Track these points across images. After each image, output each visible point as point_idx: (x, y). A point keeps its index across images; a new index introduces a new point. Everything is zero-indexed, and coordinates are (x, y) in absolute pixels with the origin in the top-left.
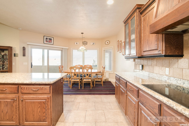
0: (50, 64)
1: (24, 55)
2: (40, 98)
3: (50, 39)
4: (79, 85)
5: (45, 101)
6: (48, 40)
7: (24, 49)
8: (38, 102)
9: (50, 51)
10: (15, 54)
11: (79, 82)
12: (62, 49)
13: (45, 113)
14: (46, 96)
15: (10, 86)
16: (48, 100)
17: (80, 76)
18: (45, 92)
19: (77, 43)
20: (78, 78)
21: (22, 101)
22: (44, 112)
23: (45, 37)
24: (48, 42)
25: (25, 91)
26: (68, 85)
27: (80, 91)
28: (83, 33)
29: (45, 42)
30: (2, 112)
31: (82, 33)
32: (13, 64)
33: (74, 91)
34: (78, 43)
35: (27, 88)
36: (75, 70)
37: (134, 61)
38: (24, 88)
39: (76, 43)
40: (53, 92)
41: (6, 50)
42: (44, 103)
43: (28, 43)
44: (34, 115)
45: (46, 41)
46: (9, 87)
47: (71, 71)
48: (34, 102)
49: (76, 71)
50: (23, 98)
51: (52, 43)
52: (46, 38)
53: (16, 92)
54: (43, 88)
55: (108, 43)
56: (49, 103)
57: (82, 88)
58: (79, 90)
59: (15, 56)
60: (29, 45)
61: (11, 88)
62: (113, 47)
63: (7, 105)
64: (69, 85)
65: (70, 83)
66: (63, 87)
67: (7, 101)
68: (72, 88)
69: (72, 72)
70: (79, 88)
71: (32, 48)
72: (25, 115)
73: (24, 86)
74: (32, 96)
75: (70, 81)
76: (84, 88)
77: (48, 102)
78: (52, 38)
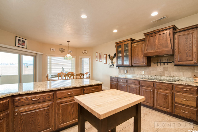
3: (22, 41)
6: (21, 42)
12: (35, 55)
19: (53, 50)
23: (17, 38)
24: (20, 45)
25: (86, 92)
28: (69, 42)
29: (17, 45)
30: (69, 113)
35: (88, 89)
37: (119, 68)
38: (86, 90)
39: (52, 49)
45: (18, 43)
46: (75, 90)
51: (26, 47)
52: (19, 40)
53: (80, 93)
55: (86, 53)
62: (90, 56)
63: (73, 106)
67: (73, 103)
73: (86, 88)
78: (26, 41)
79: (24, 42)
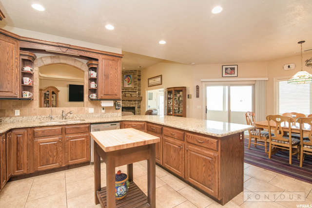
0: (232, 110)
1: (198, 96)
2: (206, 154)
4: (289, 156)
5: (211, 159)
6: (229, 70)
7: (198, 88)
8: (203, 158)
9: (232, 88)
10: (188, 95)
11: (290, 150)
12: (253, 83)
13: (210, 177)
14: (212, 154)
15: (178, 131)
16: (214, 159)
17: (292, 137)
18: (211, 148)
19: (289, 67)
20: (286, 139)
21: (187, 151)
22: (210, 175)
23: (224, 67)
25: (190, 141)
26: (264, 150)
27: (290, 169)
28: (304, 42)
29: (224, 75)
30: (171, 157)
31: (299, 43)
32: (187, 107)
33: (275, 165)
34: (292, 66)
35: (191, 137)
36: (279, 123)
38: (189, 137)
39: (286, 67)
40: (221, 151)
41: (181, 91)
42: (209, 162)
43: (202, 80)
44: (198, 174)
45: (226, 72)
47: (269, 123)
48: (198, 157)
49: (280, 125)
50: (188, 148)
51: (236, 75)
52: (226, 69)
53: (182, 139)
54: (208, 140)
56: (216, 165)
57: (299, 164)
58: (289, 165)
59: (188, 98)
60: (203, 83)
61: (178, 133)
63: (175, 151)
64: (266, 150)
65: (268, 147)
66: (243, 148)
67: (175, 147)
68: (271, 157)
69: (271, 125)
70: (290, 163)
71: (206, 86)
72: (190, 169)
73: (189, 134)
74: (196, 148)
75: (267, 143)
76: (303, 165)
77: (215, 162)
78: (236, 67)
79: (233, 69)
